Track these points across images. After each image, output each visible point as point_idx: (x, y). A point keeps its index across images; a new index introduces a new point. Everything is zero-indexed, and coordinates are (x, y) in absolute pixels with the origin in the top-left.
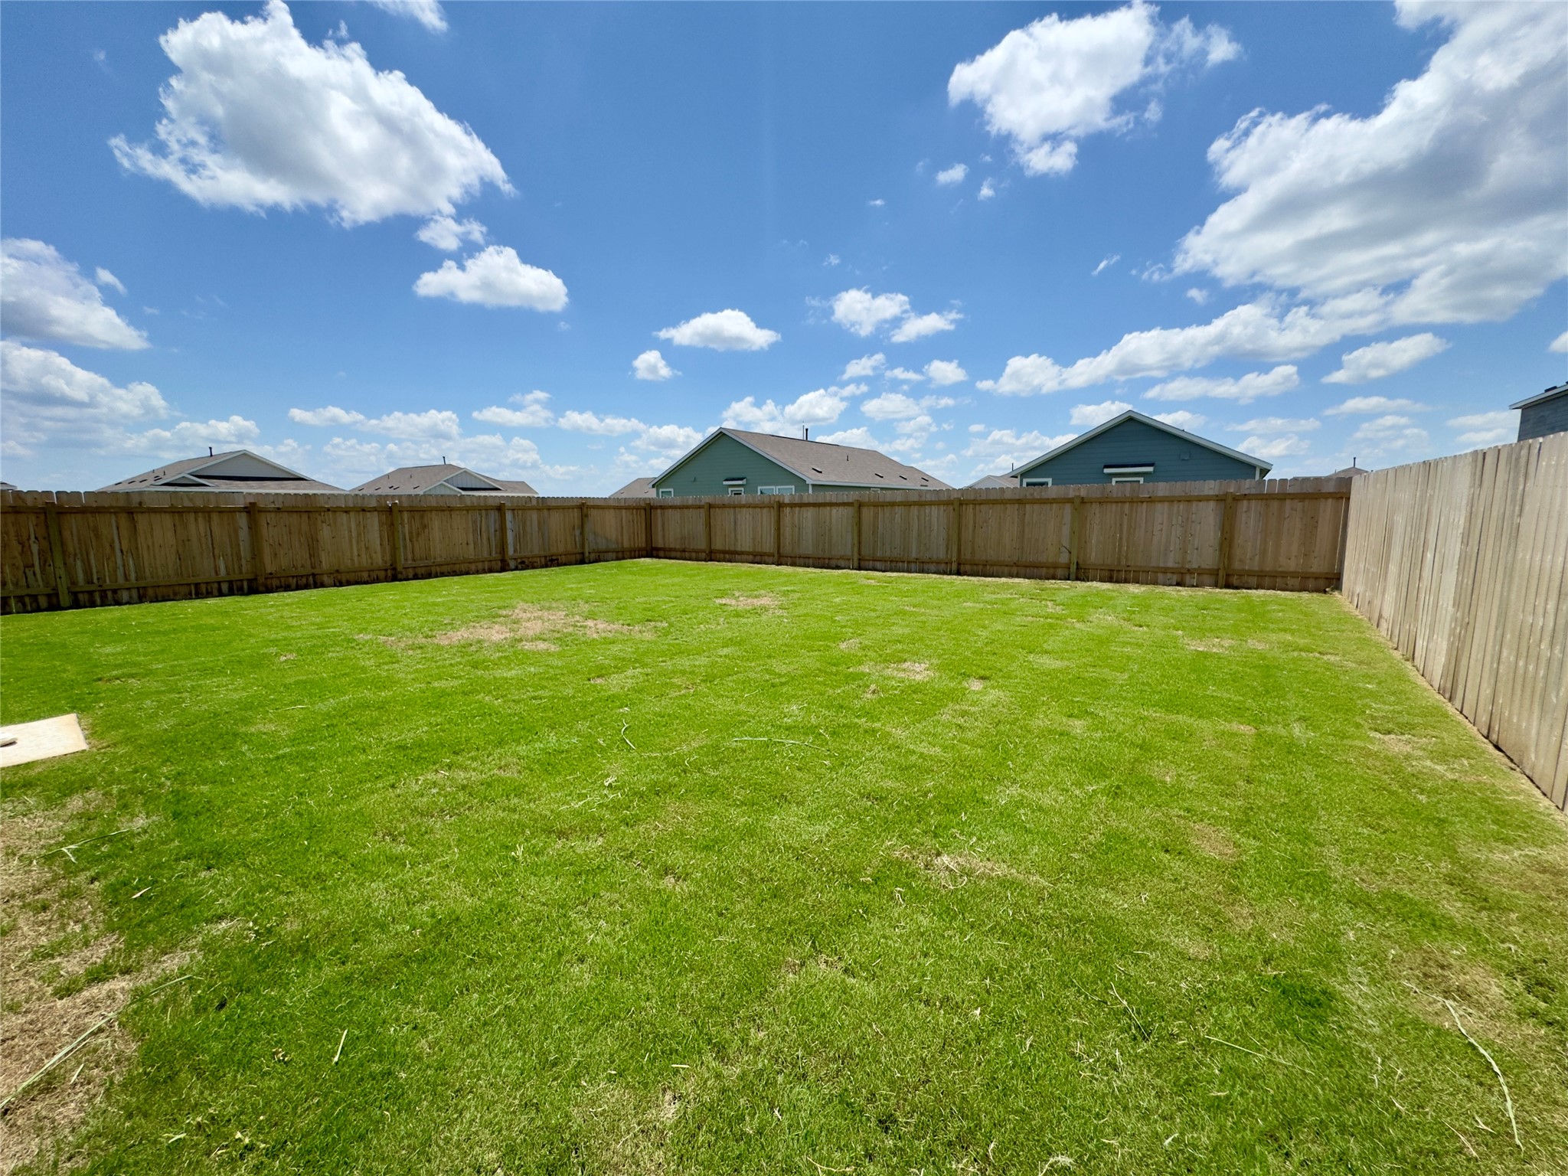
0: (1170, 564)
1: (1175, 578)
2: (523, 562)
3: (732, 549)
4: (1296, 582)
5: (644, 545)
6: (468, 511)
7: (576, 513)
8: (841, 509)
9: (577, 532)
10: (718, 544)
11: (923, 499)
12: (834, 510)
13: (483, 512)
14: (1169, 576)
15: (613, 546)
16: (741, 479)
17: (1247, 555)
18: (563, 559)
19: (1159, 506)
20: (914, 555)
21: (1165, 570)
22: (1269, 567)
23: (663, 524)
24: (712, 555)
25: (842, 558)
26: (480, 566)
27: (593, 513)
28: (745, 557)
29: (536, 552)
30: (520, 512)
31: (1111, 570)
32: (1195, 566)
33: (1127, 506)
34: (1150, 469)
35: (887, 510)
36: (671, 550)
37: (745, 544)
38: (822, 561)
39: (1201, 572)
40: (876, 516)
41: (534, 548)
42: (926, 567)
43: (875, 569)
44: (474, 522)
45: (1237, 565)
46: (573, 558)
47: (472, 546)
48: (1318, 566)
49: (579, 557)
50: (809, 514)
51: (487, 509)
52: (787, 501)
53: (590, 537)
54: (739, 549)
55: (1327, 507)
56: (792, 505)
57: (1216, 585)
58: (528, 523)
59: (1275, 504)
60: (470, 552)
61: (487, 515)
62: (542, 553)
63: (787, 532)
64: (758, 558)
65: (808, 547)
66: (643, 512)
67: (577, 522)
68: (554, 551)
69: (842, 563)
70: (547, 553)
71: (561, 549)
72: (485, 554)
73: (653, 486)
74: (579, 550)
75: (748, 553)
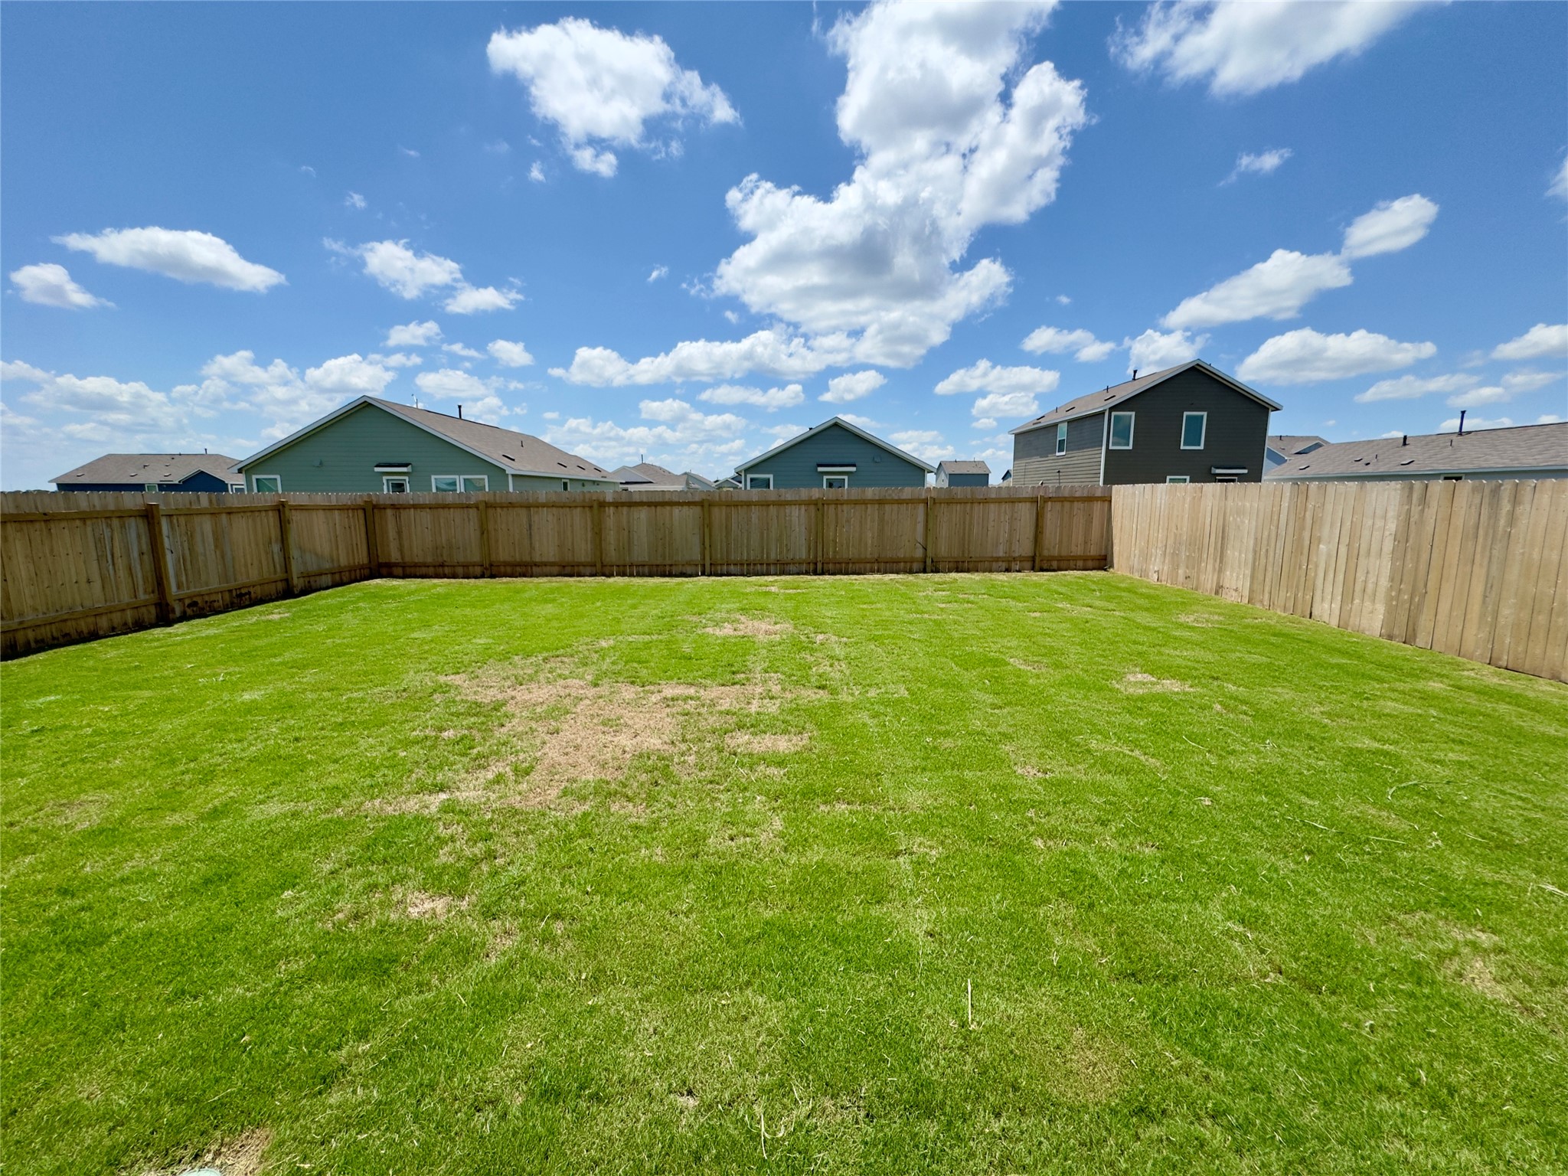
0: (1001, 554)
1: (1004, 565)
2: (194, 604)
3: (527, 558)
4: (1080, 563)
5: (366, 561)
6: (84, 520)
7: (272, 518)
8: (685, 508)
9: (276, 548)
10: (503, 554)
11: (782, 498)
12: (676, 510)
13: (116, 522)
14: (1000, 563)
15: (327, 566)
16: (406, 465)
17: (1052, 544)
18: (257, 592)
19: (992, 506)
20: (773, 556)
21: (997, 559)
22: (1064, 553)
23: (399, 533)
24: (491, 570)
25: (689, 564)
26: (117, 618)
27: (296, 517)
28: (547, 569)
29: (215, 584)
30: (182, 520)
31: (957, 562)
32: (1017, 555)
33: (969, 505)
34: (853, 469)
35: (742, 511)
36: (416, 565)
37: (546, 549)
38: (661, 569)
39: (1022, 559)
40: (728, 518)
41: (211, 581)
42: (787, 568)
43: (729, 574)
44: (99, 541)
45: (1046, 553)
46: (271, 589)
47: (97, 585)
48: (1094, 551)
49: (280, 586)
50: (643, 514)
51: (123, 515)
52: (609, 498)
53: (294, 553)
54: (537, 559)
55: (1097, 506)
56: (617, 505)
57: (1033, 569)
58: (198, 538)
59: (1067, 505)
60: (95, 596)
61: (123, 526)
62: (225, 586)
63: (611, 537)
64: (569, 569)
65: (641, 553)
66: (361, 513)
67: (275, 533)
68: (242, 580)
69: (689, 570)
70: (232, 585)
71: (254, 575)
72: (126, 597)
73: (240, 471)
74: (280, 575)
75: (553, 564)
